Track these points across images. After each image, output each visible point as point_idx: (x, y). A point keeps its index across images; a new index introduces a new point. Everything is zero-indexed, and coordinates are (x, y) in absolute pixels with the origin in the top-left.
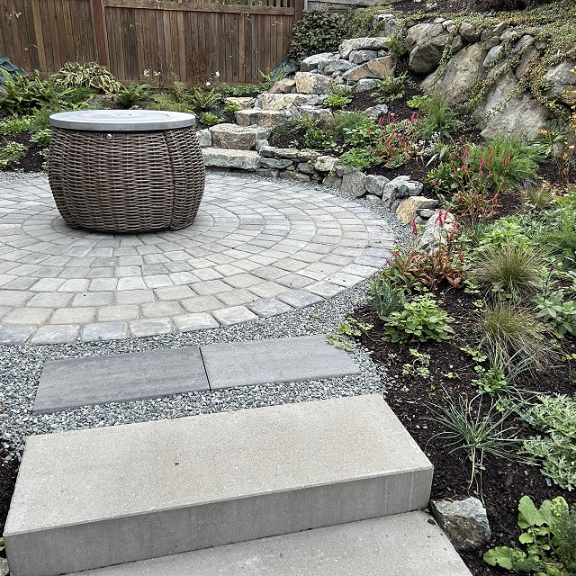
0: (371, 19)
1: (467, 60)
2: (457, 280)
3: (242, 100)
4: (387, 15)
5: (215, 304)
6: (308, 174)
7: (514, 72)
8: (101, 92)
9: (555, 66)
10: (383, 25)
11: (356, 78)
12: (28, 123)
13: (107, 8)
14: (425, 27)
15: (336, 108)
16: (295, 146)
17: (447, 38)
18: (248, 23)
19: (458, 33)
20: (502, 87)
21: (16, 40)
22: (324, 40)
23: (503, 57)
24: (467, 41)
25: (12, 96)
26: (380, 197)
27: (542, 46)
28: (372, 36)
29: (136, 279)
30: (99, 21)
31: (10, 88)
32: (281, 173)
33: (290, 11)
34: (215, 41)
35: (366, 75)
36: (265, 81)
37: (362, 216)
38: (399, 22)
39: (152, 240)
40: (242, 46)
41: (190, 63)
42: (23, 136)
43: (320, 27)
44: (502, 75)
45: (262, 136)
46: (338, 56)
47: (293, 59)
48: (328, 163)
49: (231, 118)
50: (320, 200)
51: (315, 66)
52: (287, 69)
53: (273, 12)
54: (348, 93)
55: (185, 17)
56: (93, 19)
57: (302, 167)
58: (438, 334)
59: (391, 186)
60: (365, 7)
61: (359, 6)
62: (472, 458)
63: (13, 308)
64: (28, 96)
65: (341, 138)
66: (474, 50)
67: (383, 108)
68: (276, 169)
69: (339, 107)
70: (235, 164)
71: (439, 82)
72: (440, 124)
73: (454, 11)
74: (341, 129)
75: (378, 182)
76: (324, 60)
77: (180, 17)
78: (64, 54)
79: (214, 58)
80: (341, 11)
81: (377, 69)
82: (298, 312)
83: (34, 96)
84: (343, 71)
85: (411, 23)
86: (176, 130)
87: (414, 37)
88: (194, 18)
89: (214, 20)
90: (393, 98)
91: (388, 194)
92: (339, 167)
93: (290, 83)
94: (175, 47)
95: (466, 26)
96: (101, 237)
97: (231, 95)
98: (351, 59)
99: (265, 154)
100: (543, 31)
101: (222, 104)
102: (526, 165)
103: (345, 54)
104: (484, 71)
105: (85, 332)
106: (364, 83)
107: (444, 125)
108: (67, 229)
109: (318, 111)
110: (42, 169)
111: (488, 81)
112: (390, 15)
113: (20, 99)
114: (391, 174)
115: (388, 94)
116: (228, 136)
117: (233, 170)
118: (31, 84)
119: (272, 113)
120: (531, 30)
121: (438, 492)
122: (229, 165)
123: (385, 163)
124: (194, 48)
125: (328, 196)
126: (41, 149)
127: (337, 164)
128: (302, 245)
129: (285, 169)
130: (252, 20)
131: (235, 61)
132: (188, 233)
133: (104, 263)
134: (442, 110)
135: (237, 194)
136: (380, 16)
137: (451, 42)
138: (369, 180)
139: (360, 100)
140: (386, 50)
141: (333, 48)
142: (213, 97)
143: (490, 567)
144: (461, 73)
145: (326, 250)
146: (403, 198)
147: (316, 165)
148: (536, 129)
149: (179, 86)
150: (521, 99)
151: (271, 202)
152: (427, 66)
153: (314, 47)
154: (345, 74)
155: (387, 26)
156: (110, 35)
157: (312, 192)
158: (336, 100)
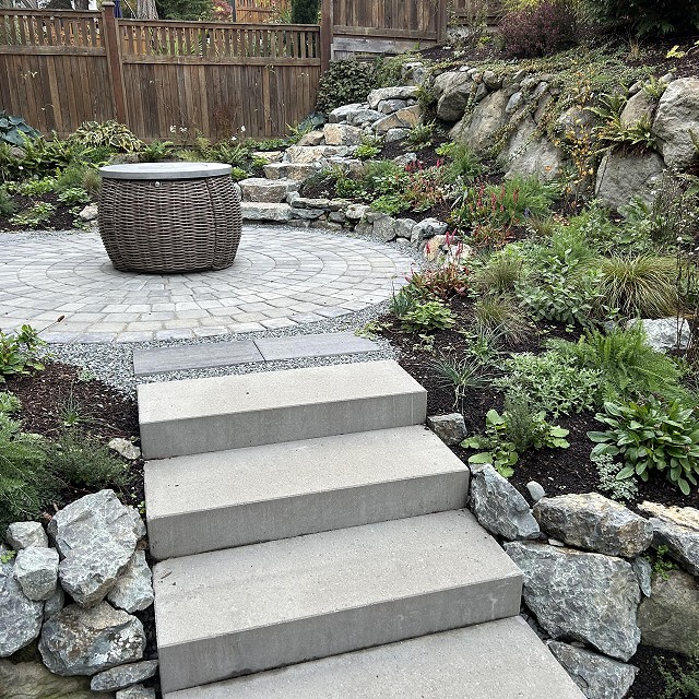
0: (400, 68)
1: (491, 106)
2: (463, 289)
3: (269, 154)
4: (414, 64)
5: (261, 317)
6: (340, 223)
7: (533, 117)
8: (122, 150)
9: (566, 110)
10: (411, 74)
11: (385, 128)
12: (51, 183)
13: (125, 64)
14: (451, 75)
15: (365, 158)
16: (325, 197)
17: (471, 85)
18: (272, 76)
19: (482, 81)
20: (522, 131)
21: (31, 101)
22: (353, 90)
23: (523, 103)
24: (491, 88)
25: (30, 158)
26: (409, 239)
27: (556, 91)
28: (401, 85)
29: (190, 304)
30: (117, 79)
31: (28, 149)
32: (313, 223)
33: (316, 61)
34: (239, 95)
35: (395, 124)
36: (292, 134)
37: (391, 256)
38: (426, 70)
39: (197, 278)
40: (267, 99)
41: (213, 118)
42: (50, 196)
43: (348, 77)
44: (522, 120)
45: (292, 188)
46: (367, 107)
47: (321, 111)
48: (359, 211)
49: (260, 172)
50: (352, 244)
51: (344, 117)
52: (315, 121)
53: (299, 63)
54: (378, 143)
55: (207, 71)
56: (111, 76)
57: (334, 216)
58: (443, 324)
59: (418, 228)
60: (394, 55)
61: (387, 54)
62: (457, 391)
63: (92, 323)
64: (47, 158)
65: (371, 186)
66: (497, 97)
67: (412, 157)
68: (308, 219)
69: (368, 157)
70: (266, 216)
71: (466, 129)
72: (466, 169)
73: (481, 59)
74: (370, 178)
75: (407, 225)
76: (353, 111)
77: (202, 71)
78: (81, 113)
79: (238, 112)
80: (369, 60)
81: (406, 119)
82: (331, 320)
83: (53, 157)
84: (372, 121)
85: (437, 72)
86: (216, 177)
87: (441, 86)
88: (216, 72)
89: (237, 73)
90: (421, 146)
91: (416, 236)
92: (370, 214)
93: (318, 135)
94: (197, 102)
95: (489, 74)
96: (150, 277)
97: (258, 149)
98: (380, 109)
99: (296, 205)
100: (557, 77)
101: (249, 159)
102: (540, 201)
103: (374, 104)
104: (507, 116)
105: (158, 335)
106: (393, 133)
107: (469, 170)
108: (117, 272)
109: (348, 162)
110: (74, 227)
111: (510, 126)
112: (419, 64)
113: (39, 160)
114: (418, 217)
115: (417, 143)
116: (258, 189)
117: (265, 222)
118: (49, 145)
119: (301, 165)
120: (547, 77)
121: (431, 412)
122: (260, 217)
123: (413, 208)
124: (216, 103)
125: (360, 241)
126: (71, 207)
127: (368, 211)
128: (334, 278)
129: (317, 219)
130: (277, 72)
131: (260, 114)
132: (229, 272)
133: (160, 294)
134: (467, 156)
135: (271, 242)
136: (408, 65)
137: (475, 90)
138: (398, 224)
139: (390, 149)
140: (415, 99)
141: (361, 98)
142: (240, 152)
143: (465, 449)
144: (486, 120)
145: (357, 280)
146: (429, 237)
147: (347, 213)
148: (553, 169)
149: (203, 142)
150: (540, 142)
151: (304, 247)
152: (455, 114)
153: (342, 98)
154: (375, 124)
155: (415, 75)
156: (128, 92)
157: (344, 238)
158: (365, 150)
